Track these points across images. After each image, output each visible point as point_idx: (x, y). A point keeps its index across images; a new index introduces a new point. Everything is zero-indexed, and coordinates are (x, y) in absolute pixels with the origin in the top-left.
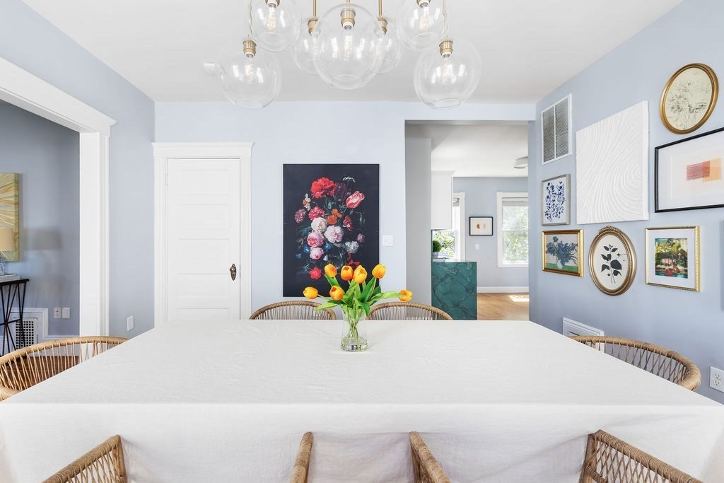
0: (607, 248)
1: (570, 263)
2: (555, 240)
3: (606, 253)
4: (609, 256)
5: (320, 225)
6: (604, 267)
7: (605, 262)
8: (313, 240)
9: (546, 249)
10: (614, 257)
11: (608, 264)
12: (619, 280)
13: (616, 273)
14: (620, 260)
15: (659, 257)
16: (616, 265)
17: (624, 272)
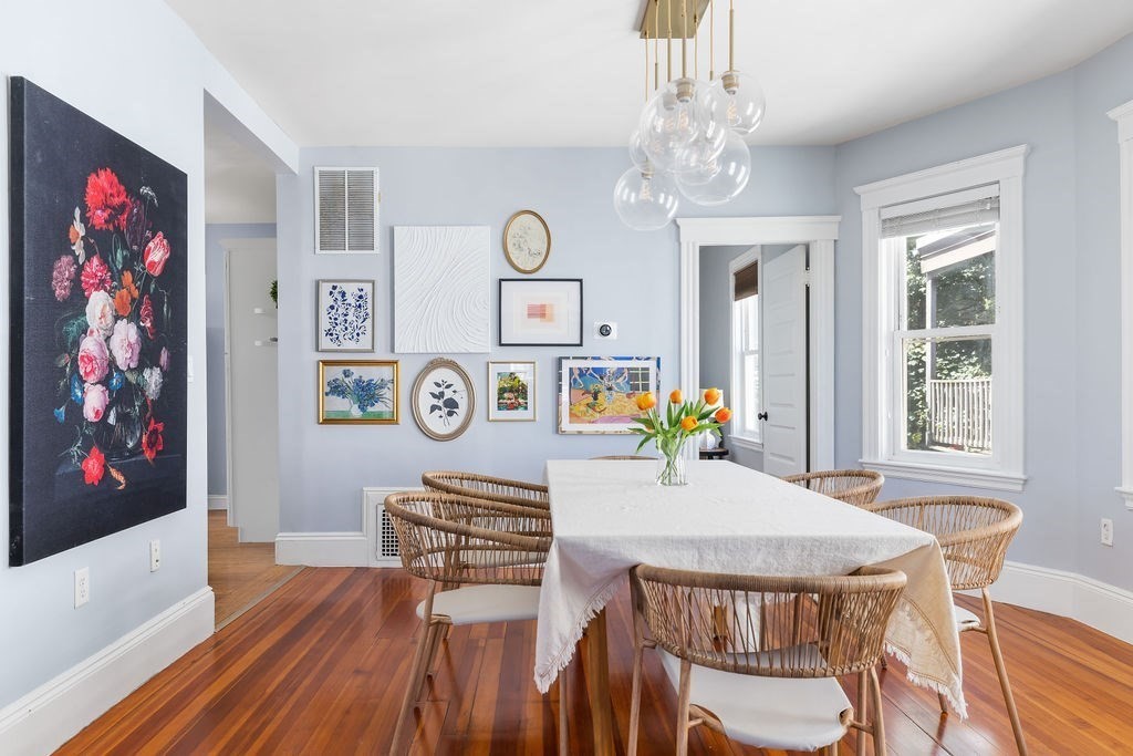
0: (438, 385)
1: (378, 408)
2: (346, 374)
3: (437, 391)
4: (442, 394)
5: (103, 316)
6: (434, 408)
7: (435, 402)
8: (90, 360)
9: (328, 389)
10: (448, 394)
11: (440, 403)
12: (456, 421)
13: (450, 414)
14: (456, 398)
15: (502, 391)
16: (452, 405)
17: (462, 411)
